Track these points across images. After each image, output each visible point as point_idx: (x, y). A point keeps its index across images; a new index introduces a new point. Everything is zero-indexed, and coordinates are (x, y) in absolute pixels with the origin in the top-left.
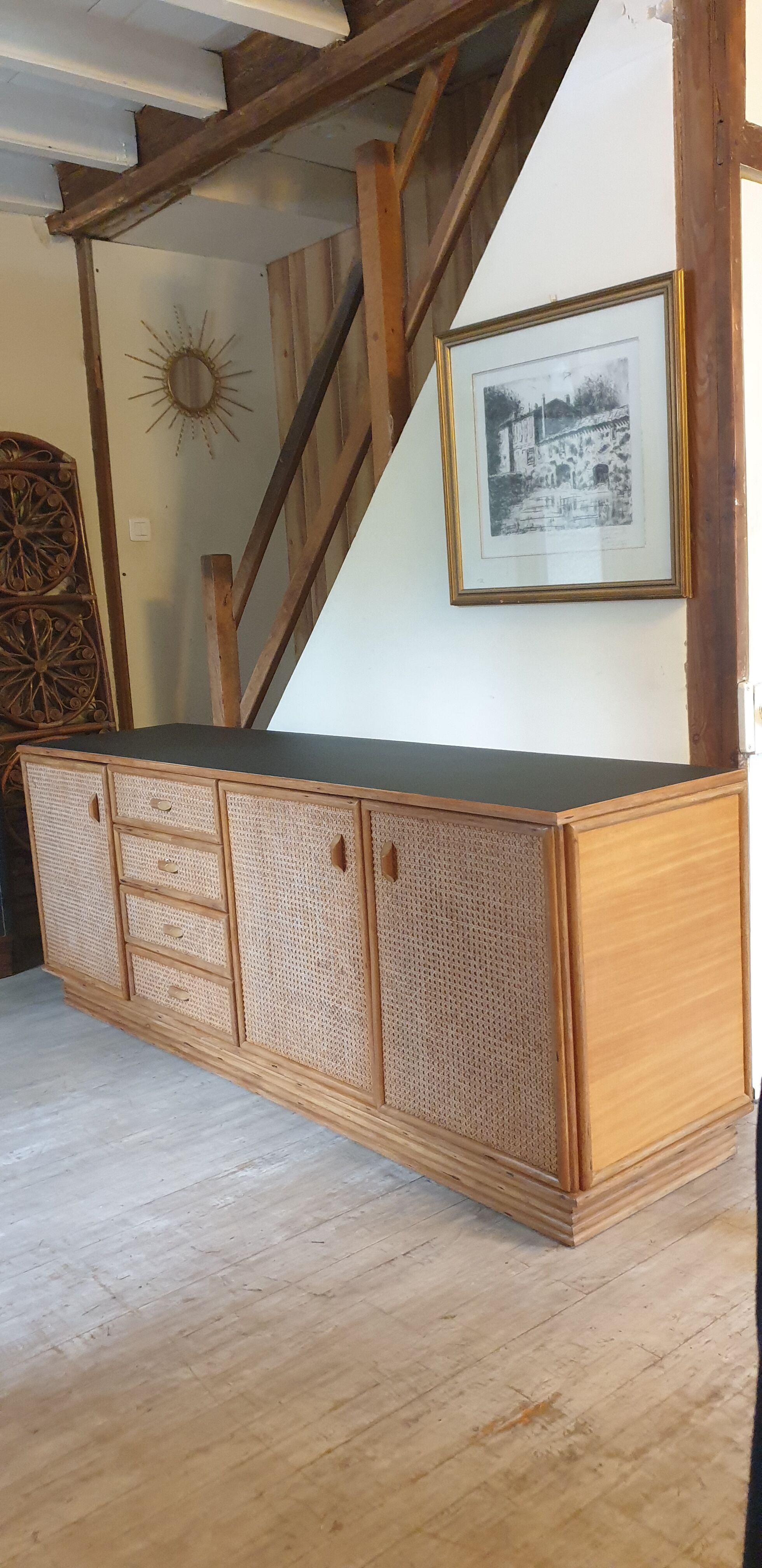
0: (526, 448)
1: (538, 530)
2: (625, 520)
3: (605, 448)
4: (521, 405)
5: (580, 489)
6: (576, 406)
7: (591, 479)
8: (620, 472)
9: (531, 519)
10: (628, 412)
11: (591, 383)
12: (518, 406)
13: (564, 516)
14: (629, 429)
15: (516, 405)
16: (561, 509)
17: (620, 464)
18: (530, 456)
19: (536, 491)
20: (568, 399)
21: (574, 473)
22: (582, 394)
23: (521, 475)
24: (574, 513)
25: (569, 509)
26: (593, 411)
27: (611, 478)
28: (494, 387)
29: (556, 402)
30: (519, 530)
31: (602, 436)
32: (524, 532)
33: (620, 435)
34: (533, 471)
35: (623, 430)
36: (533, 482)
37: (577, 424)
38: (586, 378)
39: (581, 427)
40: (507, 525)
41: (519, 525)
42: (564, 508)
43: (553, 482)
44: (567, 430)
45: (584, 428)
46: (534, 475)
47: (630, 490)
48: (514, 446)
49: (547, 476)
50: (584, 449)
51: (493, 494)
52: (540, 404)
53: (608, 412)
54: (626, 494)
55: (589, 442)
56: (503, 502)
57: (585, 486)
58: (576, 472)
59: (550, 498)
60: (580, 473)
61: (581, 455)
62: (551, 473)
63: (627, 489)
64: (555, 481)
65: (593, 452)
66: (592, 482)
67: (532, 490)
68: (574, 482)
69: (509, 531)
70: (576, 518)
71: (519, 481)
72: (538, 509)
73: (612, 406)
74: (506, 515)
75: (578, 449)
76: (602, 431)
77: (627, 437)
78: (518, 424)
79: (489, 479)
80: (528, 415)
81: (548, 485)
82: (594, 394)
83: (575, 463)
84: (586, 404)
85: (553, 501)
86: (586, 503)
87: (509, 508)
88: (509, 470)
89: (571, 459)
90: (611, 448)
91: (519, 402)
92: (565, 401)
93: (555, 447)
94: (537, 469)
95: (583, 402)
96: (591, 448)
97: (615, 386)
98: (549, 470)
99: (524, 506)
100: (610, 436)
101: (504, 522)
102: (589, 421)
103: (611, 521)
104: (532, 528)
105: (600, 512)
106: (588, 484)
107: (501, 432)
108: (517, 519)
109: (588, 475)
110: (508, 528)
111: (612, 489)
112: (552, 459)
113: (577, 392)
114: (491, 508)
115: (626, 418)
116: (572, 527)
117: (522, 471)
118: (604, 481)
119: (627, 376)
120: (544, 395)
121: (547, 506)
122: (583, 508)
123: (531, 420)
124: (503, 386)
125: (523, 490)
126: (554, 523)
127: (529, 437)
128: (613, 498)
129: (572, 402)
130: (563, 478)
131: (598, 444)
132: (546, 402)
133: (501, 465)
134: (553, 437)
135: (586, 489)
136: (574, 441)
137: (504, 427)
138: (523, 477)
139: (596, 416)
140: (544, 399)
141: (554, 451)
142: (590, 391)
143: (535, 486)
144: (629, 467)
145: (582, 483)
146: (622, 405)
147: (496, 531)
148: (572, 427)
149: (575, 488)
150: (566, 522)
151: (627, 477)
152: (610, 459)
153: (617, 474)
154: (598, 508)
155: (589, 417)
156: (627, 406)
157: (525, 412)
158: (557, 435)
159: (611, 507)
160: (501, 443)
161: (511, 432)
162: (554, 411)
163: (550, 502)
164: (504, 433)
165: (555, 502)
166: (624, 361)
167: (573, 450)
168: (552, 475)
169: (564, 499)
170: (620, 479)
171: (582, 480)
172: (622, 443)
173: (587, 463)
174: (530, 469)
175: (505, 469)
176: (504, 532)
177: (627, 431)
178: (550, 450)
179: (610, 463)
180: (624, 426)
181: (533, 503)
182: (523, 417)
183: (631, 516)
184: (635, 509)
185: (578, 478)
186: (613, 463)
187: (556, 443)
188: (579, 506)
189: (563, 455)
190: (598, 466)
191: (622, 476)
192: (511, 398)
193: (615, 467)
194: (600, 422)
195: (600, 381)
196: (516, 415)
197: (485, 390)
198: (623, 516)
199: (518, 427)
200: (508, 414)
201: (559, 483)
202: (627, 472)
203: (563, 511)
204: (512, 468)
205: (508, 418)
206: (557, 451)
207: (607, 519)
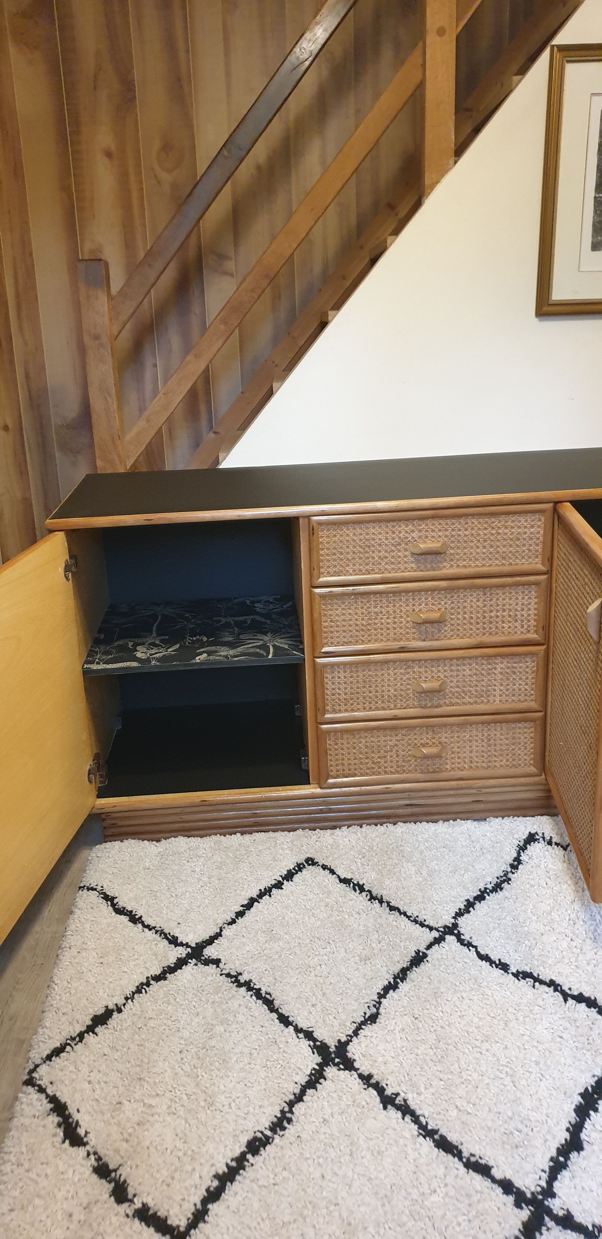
51: (598, 212)
79: (595, 197)
114: (594, 225)
147: (597, 246)
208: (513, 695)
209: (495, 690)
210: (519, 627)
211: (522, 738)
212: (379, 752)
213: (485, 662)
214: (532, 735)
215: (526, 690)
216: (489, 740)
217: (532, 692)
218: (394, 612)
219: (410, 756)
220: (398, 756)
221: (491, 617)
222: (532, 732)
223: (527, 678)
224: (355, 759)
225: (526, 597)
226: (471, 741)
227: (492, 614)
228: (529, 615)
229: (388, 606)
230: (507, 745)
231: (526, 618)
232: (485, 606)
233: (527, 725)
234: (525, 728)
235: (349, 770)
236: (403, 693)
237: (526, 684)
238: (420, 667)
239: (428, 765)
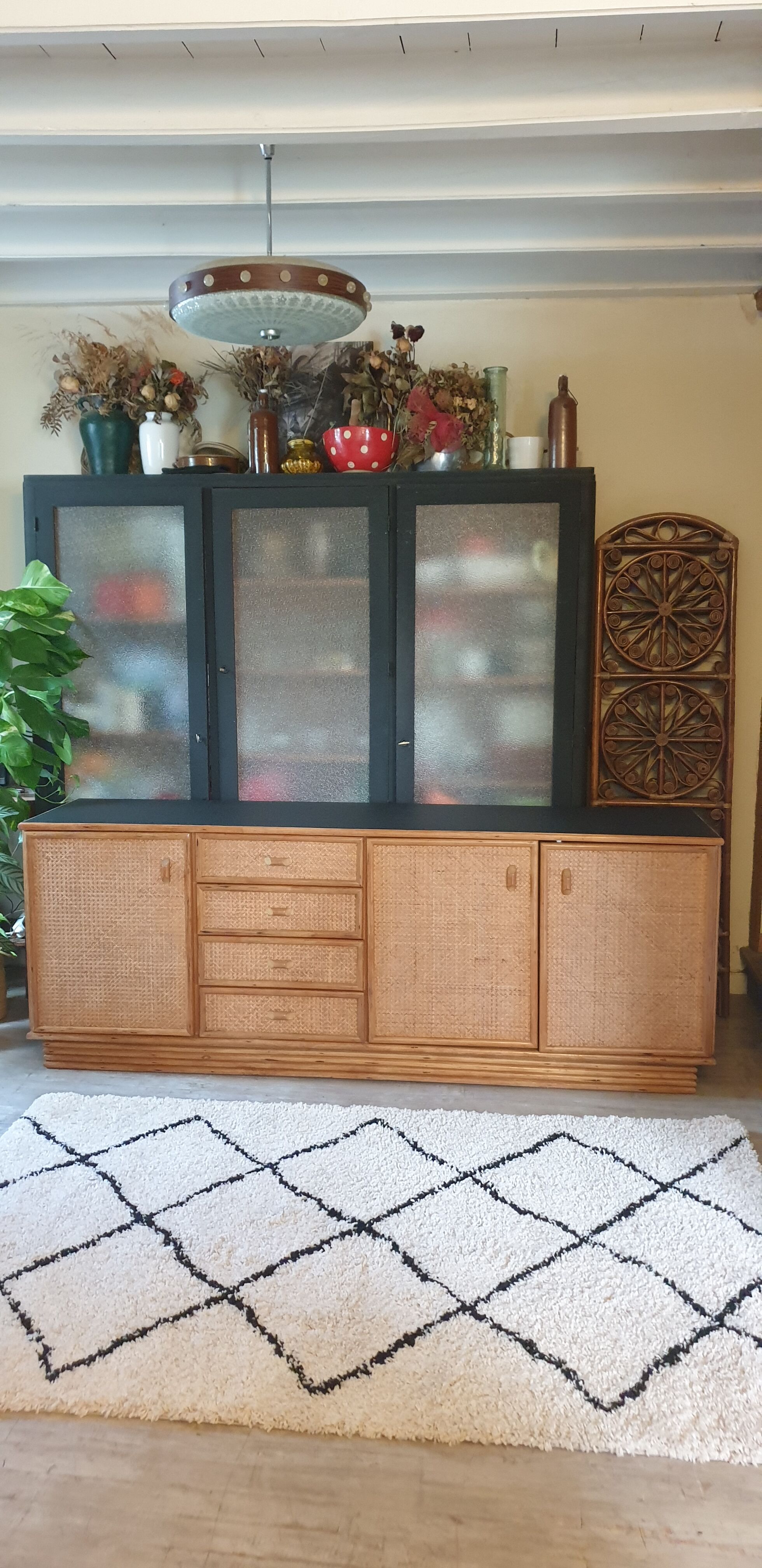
208: (342, 977)
209: (328, 972)
210: (344, 926)
211: (350, 1012)
212: (244, 1013)
213: (320, 949)
214: (357, 1010)
215: (350, 973)
216: (325, 1011)
217: (357, 976)
218: (255, 906)
219: (267, 1018)
220: (257, 1017)
221: (324, 916)
222: (357, 1007)
223: (352, 964)
224: (226, 1017)
225: (348, 904)
226: (311, 1010)
227: (325, 914)
228: (351, 914)
229: (251, 902)
230: (338, 1015)
231: (351, 919)
232: (319, 907)
233: (353, 1001)
234: (353, 1003)
235: (222, 1025)
236: (261, 968)
237: (351, 970)
238: (274, 949)
239: (280, 1027)
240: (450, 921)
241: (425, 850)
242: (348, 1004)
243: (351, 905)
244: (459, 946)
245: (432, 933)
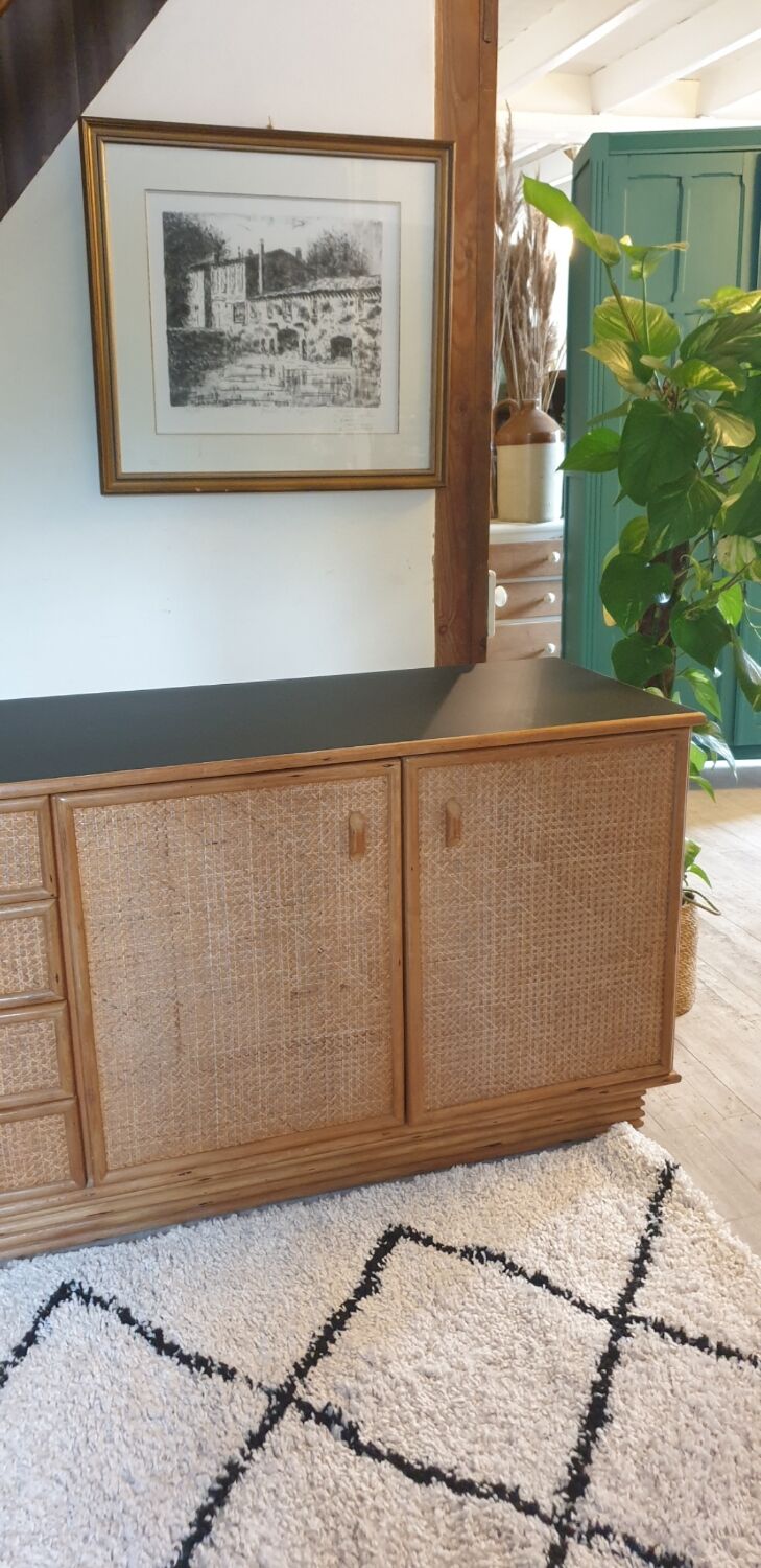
0: (233, 302)
1: (248, 404)
2: (370, 402)
3: (348, 318)
4: (225, 247)
5: (312, 361)
6: (310, 263)
7: (328, 351)
8: (367, 348)
9: (238, 389)
10: (379, 283)
11: (332, 241)
12: (220, 247)
13: (288, 390)
14: (380, 301)
15: (218, 246)
16: (283, 382)
17: (367, 339)
18: (238, 312)
19: (246, 356)
20: (299, 252)
21: (304, 342)
22: (319, 250)
23: (222, 334)
24: (302, 388)
25: (296, 382)
26: (333, 273)
27: (354, 354)
28: (180, 215)
29: (279, 253)
30: (217, 400)
31: (345, 305)
32: (226, 404)
33: (367, 307)
34: (243, 332)
35: (373, 301)
36: (241, 345)
37: (310, 284)
38: (325, 233)
39: (314, 289)
40: (199, 394)
41: (217, 395)
42: (288, 381)
43: (272, 347)
44: (295, 289)
45: (318, 292)
46: (243, 336)
47: (379, 370)
48: (213, 297)
49: (263, 341)
50: (320, 314)
51: (175, 353)
52: (256, 251)
53: (353, 279)
54: (374, 374)
55: (326, 308)
56: (192, 363)
57: (318, 358)
58: (307, 341)
59: (268, 367)
60: (312, 343)
61: (315, 322)
62: (270, 337)
63: (375, 368)
64: (276, 348)
65: (331, 321)
66: (329, 354)
67: (239, 353)
68: (304, 352)
69: (201, 401)
70: (305, 395)
71: (221, 342)
72: (248, 379)
73: (359, 272)
74: (198, 381)
75: (311, 314)
76: (345, 299)
77: (378, 310)
78: (220, 270)
79: (168, 332)
80: (237, 261)
81: (264, 350)
82: (336, 254)
83: (305, 330)
84: (324, 263)
85: (272, 371)
86: (319, 378)
87: (203, 372)
88: (202, 324)
89: (300, 325)
90: (356, 320)
91: (224, 242)
92: (294, 254)
93: (276, 307)
94: (250, 329)
95: (320, 260)
96: (327, 316)
97: (364, 250)
98: (267, 333)
99: (227, 373)
100: (355, 306)
101: (193, 389)
102: (328, 284)
103: (353, 402)
104: (239, 401)
105: (338, 389)
106: (323, 357)
107: (192, 275)
108: (215, 389)
109: (323, 347)
110: (201, 397)
111: (356, 366)
112: (273, 321)
113: (312, 247)
114: (171, 370)
115: (377, 290)
116: (300, 405)
117: (225, 329)
118: (345, 355)
119: (380, 241)
120: (262, 240)
121: (263, 376)
122: (315, 383)
123: (240, 270)
124: (196, 216)
125: (225, 352)
126: (274, 398)
127: (237, 288)
128: (357, 375)
129: (304, 257)
130: (289, 345)
131: (338, 312)
132: (266, 250)
133: (190, 317)
134: (273, 294)
135: (321, 363)
136: (307, 303)
137: (196, 269)
138: (227, 337)
139: (337, 280)
140: (263, 246)
141: (274, 311)
142: (331, 249)
143: (245, 350)
144: (378, 344)
145: (315, 355)
146: (373, 273)
147: (178, 400)
148: (304, 287)
149: (304, 358)
150: (290, 398)
151: (376, 355)
152: (355, 331)
153: (363, 349)
154: (336, 385)
155: (328, 280)
156: (379, 276)
157: (234, 255)
158: (281, 292)
159: (353, 386)
160: (190, 289)
161: (207, 277)
162: (278, 264)
163: (268, 372)
164: (197, 279)
165: (276, 372)
166: (379, 224)
167: (303, 312)
168: (272, 340)
169: (289, 371)
170: (367, 356)
171: (314, 351)
172: (371, 316)
173: (323, 332)
174: (236, 329)
175: (196, 321)
176: (192, 403)
177: (377, 304)
178: (269, 309)
179: (354, 336)
180: (374, 297)
181: (242, 370)
182: (228, 263)
183: (379, 398)
184: (385, 391)
185: (309, 348)
186: (358, 337)
187: (279, 302)
188: (309, 379)
189: (289, 318)
190: (339, 337)
191: (369, 353)
192: (210, 235)
193: (361, 342)
194: (343, 287)
195: (343, 241)
196: (217, 257)
197: (166, 216)
198: (369, 397)
199: (219, 274)
200: (204, 254)
201: (281, 350)
202: (375, 349)
203: (286, 384)
204: (208, 323)
205: (203, 257)
206: (280, 312)
207: (349, 399)
208: (25, 1080)
210: (21, 981)
211: (48, 1139)
214: (63, 1133)
215: (44, 1070)
217: (54, 1072)
222: (61, 1130)
223: (43, 1054)
225: (26, 936)
228: (34, 961)
230: (26, 1152)
231: (30, 965)
233: (53, 1119)
234: (51, 1124)
237: (45, 1061)
240: (241, 933)
241: (184, 804)
242: (42, 1126)
243: (32, 937)
244: (260, 979)
245: (207, 962)
